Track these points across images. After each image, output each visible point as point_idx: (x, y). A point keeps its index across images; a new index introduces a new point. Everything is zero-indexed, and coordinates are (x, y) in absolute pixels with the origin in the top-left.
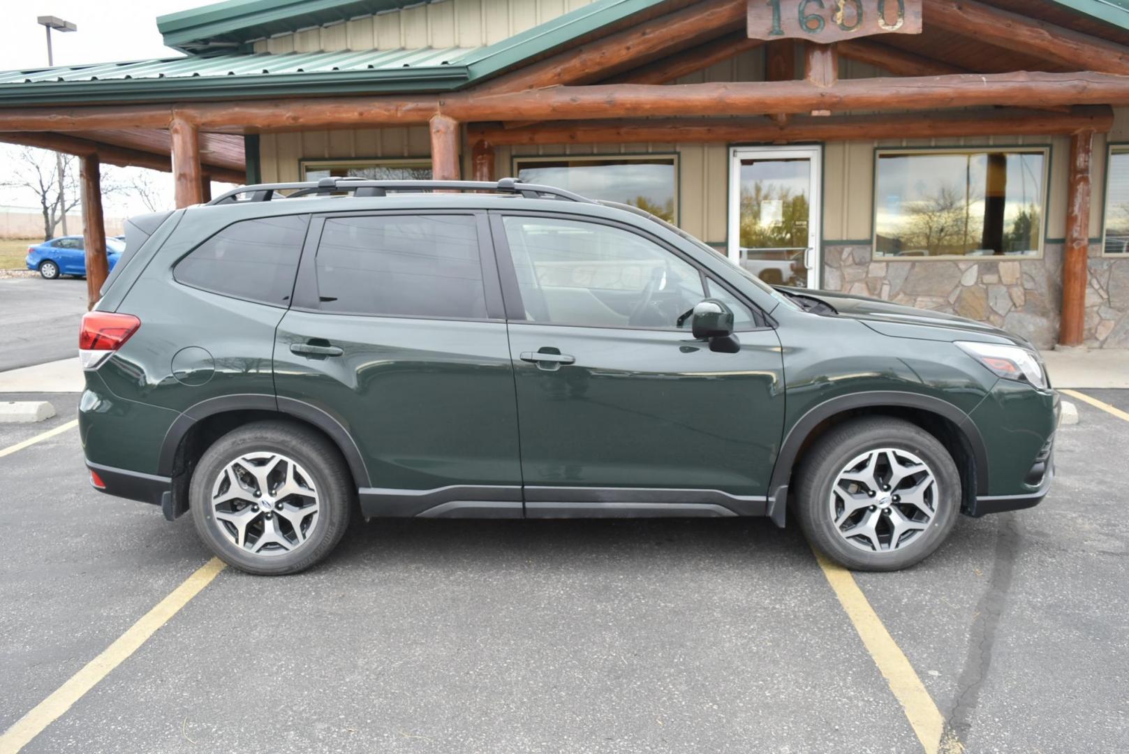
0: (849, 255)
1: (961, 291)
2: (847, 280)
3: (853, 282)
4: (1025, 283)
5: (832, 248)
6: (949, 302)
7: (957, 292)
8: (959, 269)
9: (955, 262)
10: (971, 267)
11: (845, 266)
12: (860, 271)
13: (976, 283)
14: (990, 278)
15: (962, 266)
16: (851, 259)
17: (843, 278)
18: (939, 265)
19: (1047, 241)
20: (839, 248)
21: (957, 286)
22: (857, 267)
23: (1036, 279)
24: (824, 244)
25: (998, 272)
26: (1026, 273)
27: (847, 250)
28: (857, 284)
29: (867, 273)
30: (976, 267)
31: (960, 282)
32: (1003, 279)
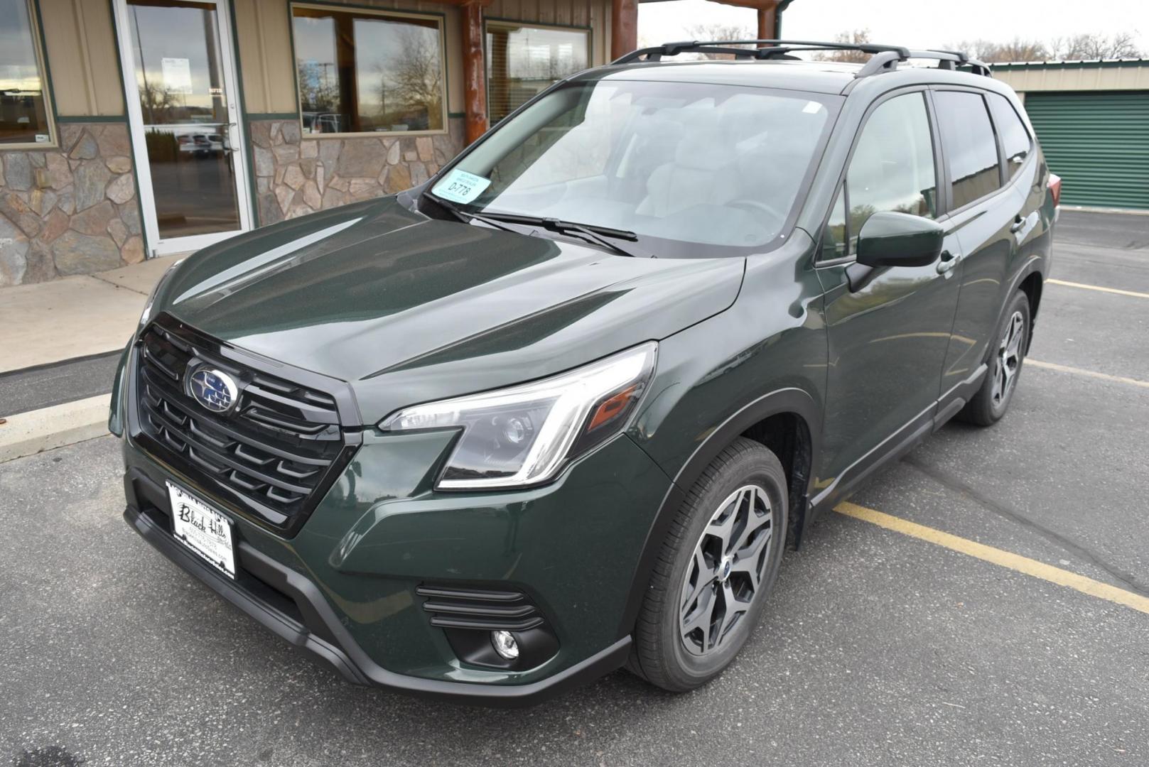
0: (278, 131)
1: (389, 170)
2: (280, 162)
3: (286, 165)
4: (438, 159)
5: (258, 123)
6: (379, 183)
7: (385, 171)
8: (384, 146)
9: (380, 139)
10: (394, 143)
11: (275, 146)
12: (292, 151)
13: (400, 162)
14: (411, 156)
15: (386, 143)
16: (280, 137)
17: (274, 160)
18: (366, 142)
19: (451, 116)
20: (266, 122)
21: (384, 166)
22: (288, 146)
23: (446, 154)
24: (247, 119)
25: (416, 148)
26: (438, 149)
27: (275, 126)
28: (290, 168)
29: (300, 154)
30: (398, 143)
31: (386, 161)
32: (421, 156)
